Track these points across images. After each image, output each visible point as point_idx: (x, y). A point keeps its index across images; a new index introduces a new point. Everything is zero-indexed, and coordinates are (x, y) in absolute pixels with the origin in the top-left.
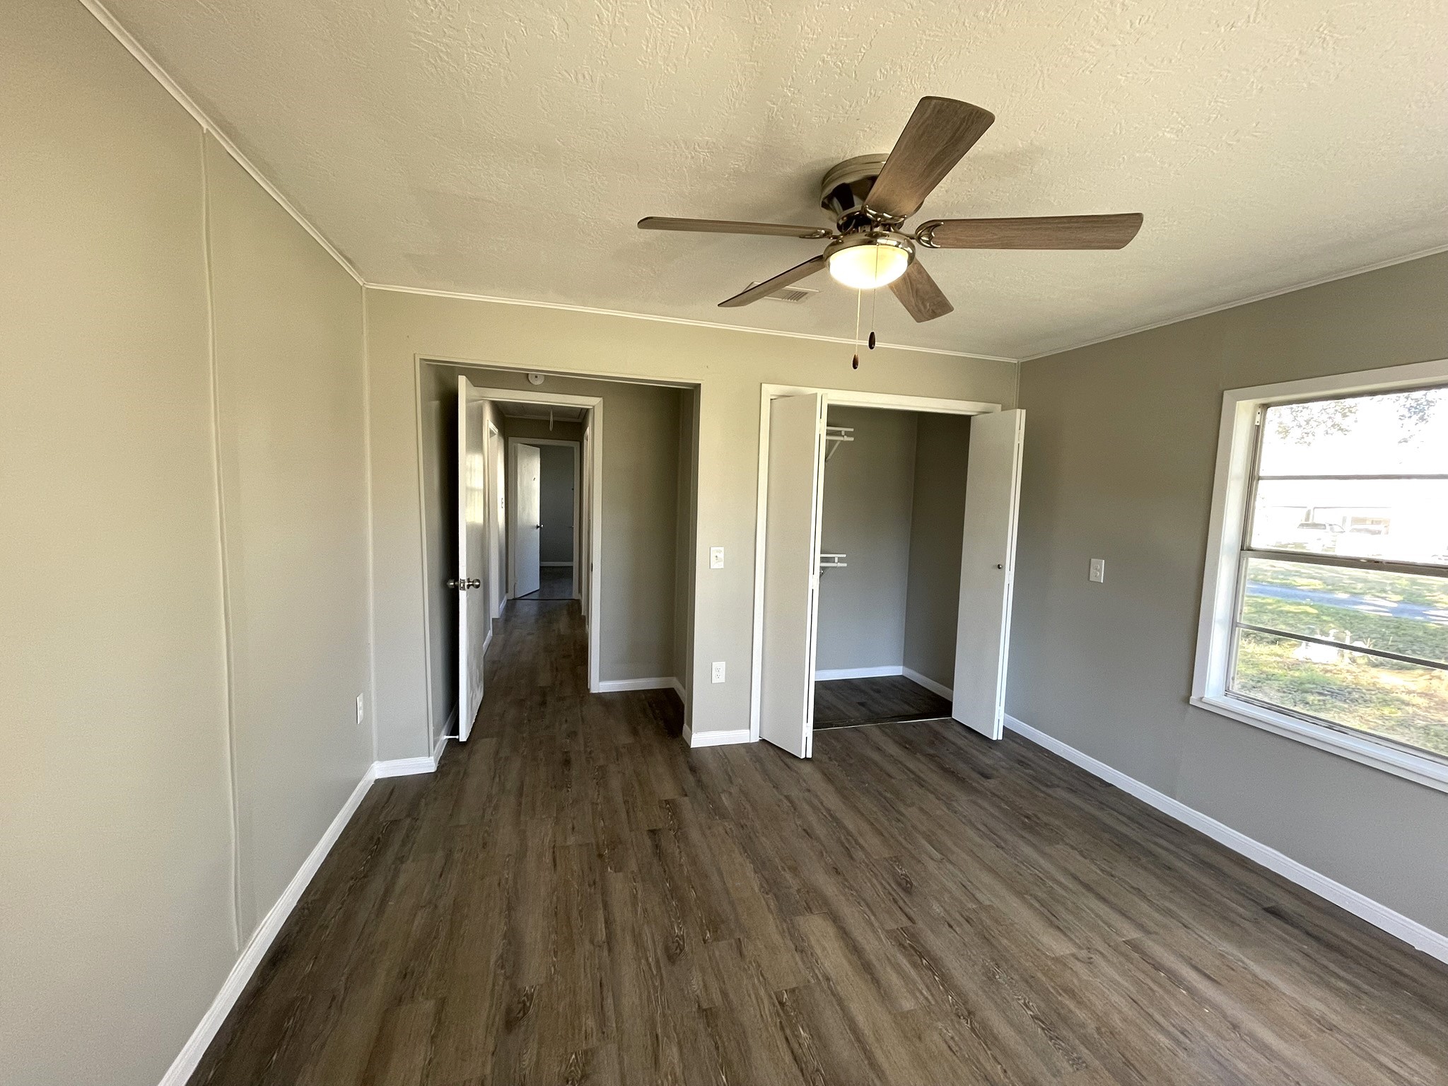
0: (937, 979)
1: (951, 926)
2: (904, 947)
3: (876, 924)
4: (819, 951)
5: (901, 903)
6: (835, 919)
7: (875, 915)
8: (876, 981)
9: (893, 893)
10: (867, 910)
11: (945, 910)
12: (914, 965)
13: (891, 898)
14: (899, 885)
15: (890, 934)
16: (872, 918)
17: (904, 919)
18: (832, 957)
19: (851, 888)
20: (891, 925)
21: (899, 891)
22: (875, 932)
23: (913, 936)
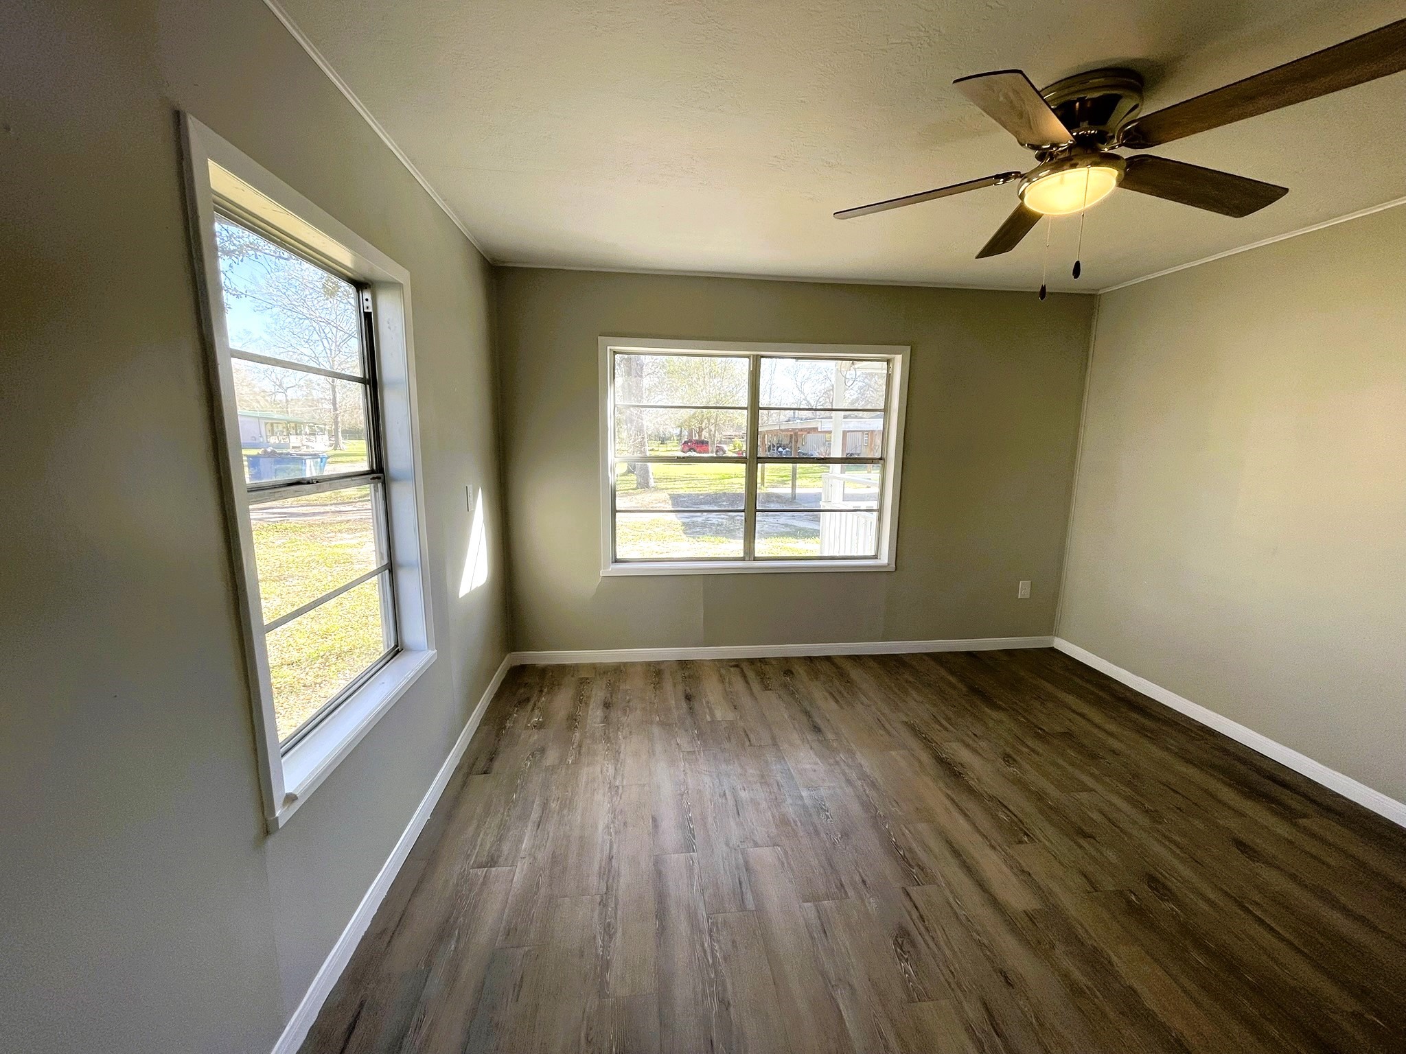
0: (894, 839)
1: (864, 882)
2: (919, 866)
3: (947, 893)
4: (1005, 869)
5: (915, 915)
6: (994, 902)
7: (948, 903)
8: (949, 843)
9: (922, 929)
10: (958, 911)
11: (863, 901)
12: (911, 850)
13: (926, 923)
14: (913, 944)
15: (932, 880)
16: (951, 900)
17: (914, 896)
18: (992, 865)
19: (980, 944)
20: (930, 889)
21: (914, 932)
22: (949, 884)
23: (908, 875)
